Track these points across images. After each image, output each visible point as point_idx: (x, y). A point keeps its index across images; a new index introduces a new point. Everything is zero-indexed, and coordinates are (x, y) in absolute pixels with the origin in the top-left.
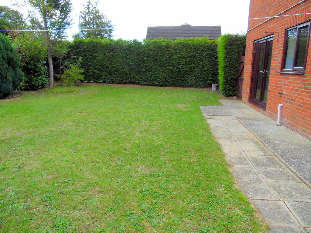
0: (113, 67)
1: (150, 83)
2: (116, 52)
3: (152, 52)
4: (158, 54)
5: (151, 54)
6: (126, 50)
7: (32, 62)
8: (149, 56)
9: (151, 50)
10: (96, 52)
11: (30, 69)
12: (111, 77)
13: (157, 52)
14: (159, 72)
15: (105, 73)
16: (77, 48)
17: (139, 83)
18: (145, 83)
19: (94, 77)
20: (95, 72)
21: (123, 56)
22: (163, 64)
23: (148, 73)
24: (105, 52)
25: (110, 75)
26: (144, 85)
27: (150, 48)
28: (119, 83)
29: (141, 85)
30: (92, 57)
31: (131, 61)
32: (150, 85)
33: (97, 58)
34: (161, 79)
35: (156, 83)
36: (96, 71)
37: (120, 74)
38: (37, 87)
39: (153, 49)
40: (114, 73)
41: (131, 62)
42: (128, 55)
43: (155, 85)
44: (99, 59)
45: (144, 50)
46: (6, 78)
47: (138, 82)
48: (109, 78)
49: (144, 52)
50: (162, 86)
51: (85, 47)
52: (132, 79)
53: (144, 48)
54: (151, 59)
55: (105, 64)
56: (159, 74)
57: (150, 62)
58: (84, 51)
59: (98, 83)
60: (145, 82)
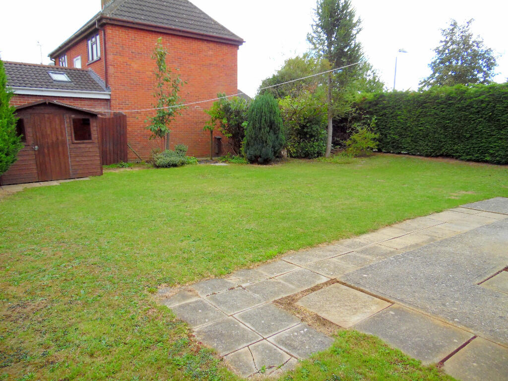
0: (420, 130)
1: (478, 157)
2: (426, 108)
3: (483, 105)
4: (494, 107)
5: (484, 109)
6: (441, 104)
7: (308, 125)
8: (478, 112)
9: (482, 102)
10: (399, 109)
11: (306, 133)
12: (416, 146)
13: (494, 105)
14: (495, 139)
15: (409, 140)
16: (376, 105)
17: (460, 156)
18: (468, 157)
19: (394, 144)
20: (394, 139)
21: (435, 114)
22: (504, 125)
23: (474, 141)
24: (411, 108)
25: (416, 143)
26: (469, 160)
27: (481, 98)
28: (427, 156)
29: (462, 160)
30: (393, 116)
31: (449, 120)
32: (477, 161)
33: (399, 117)
34: (498, 151)
35: (488, 158)
36: (397, 137)
37: (430, 141)
38: (312, 155)
39: (487, 99)
40: (421, 140)
41: (448, 122)
42: (443, 111)
43: (487, 162)
44: (402, 119)
45: (471, 103)
46: (266, 142)
47: (458, 154)
48: (413, 147)
49: (470, 106)
50: (499, 163)
51: (385, 102)
52: (447, 149)
53: (471, 98)
54: (482, 117)
55: (409, 126)
56: (495, 142)
57: (480, 122)
58: (384, 108)
59: (399, 153)
60: (470, 155)
